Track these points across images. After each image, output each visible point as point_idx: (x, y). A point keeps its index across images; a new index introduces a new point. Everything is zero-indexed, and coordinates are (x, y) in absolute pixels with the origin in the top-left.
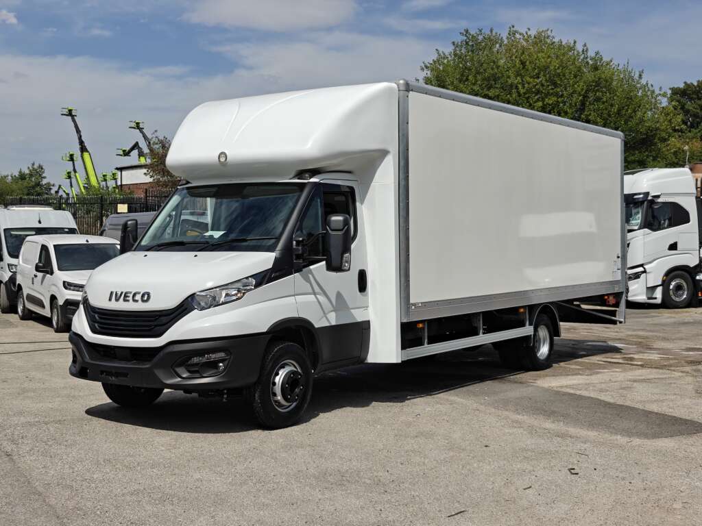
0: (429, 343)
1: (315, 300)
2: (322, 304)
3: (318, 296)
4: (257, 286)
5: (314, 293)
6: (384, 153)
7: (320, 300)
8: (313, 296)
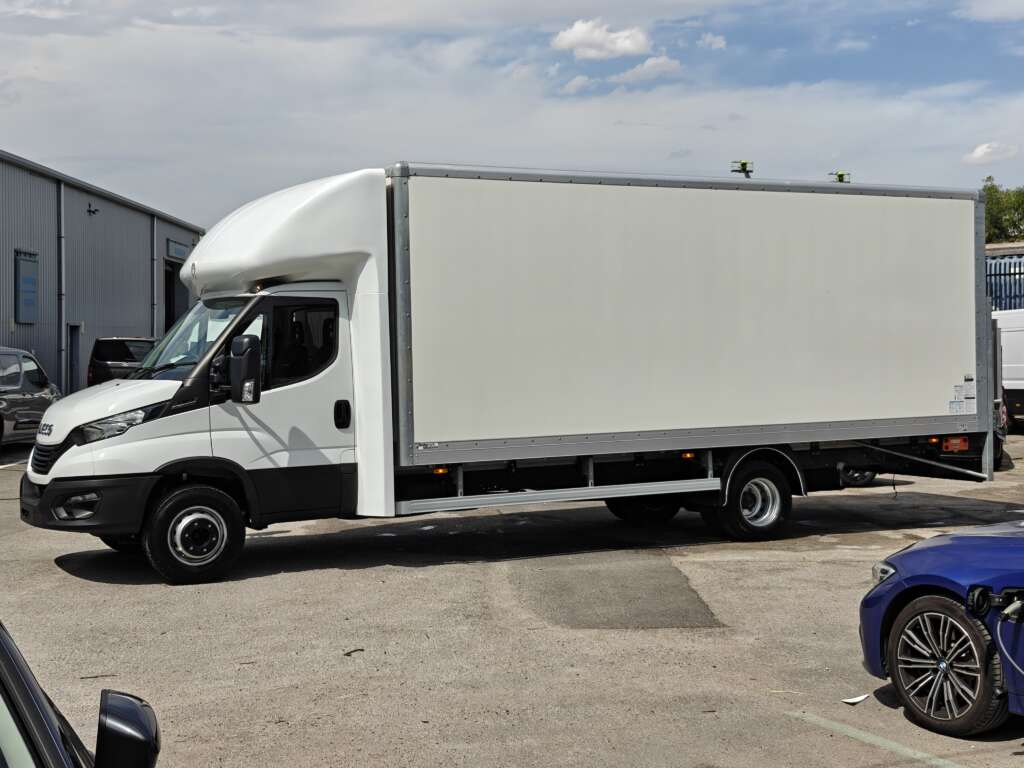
0: (466, 493)
1: (248, 437)
2: (261, 443)
3: (253, 432)
4: (145, 420)
5: (247, 429)
6: (364, 257)
7: (256, 437)
8: (245, 432)
